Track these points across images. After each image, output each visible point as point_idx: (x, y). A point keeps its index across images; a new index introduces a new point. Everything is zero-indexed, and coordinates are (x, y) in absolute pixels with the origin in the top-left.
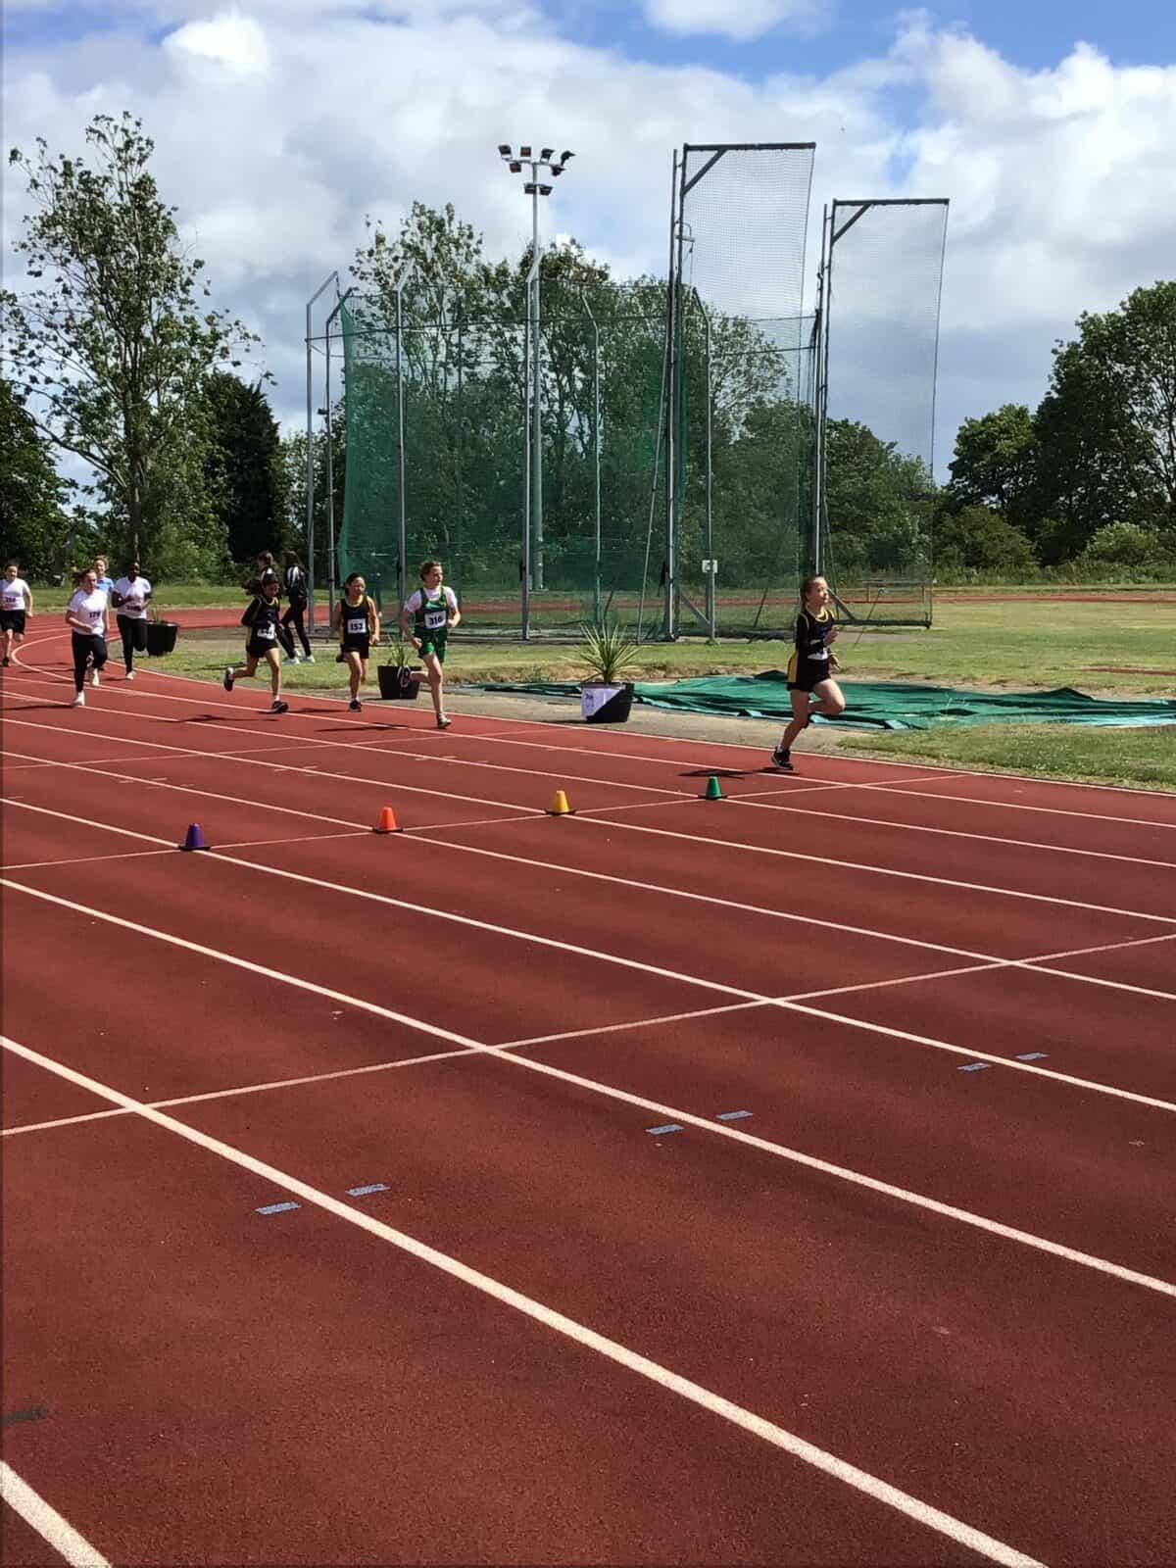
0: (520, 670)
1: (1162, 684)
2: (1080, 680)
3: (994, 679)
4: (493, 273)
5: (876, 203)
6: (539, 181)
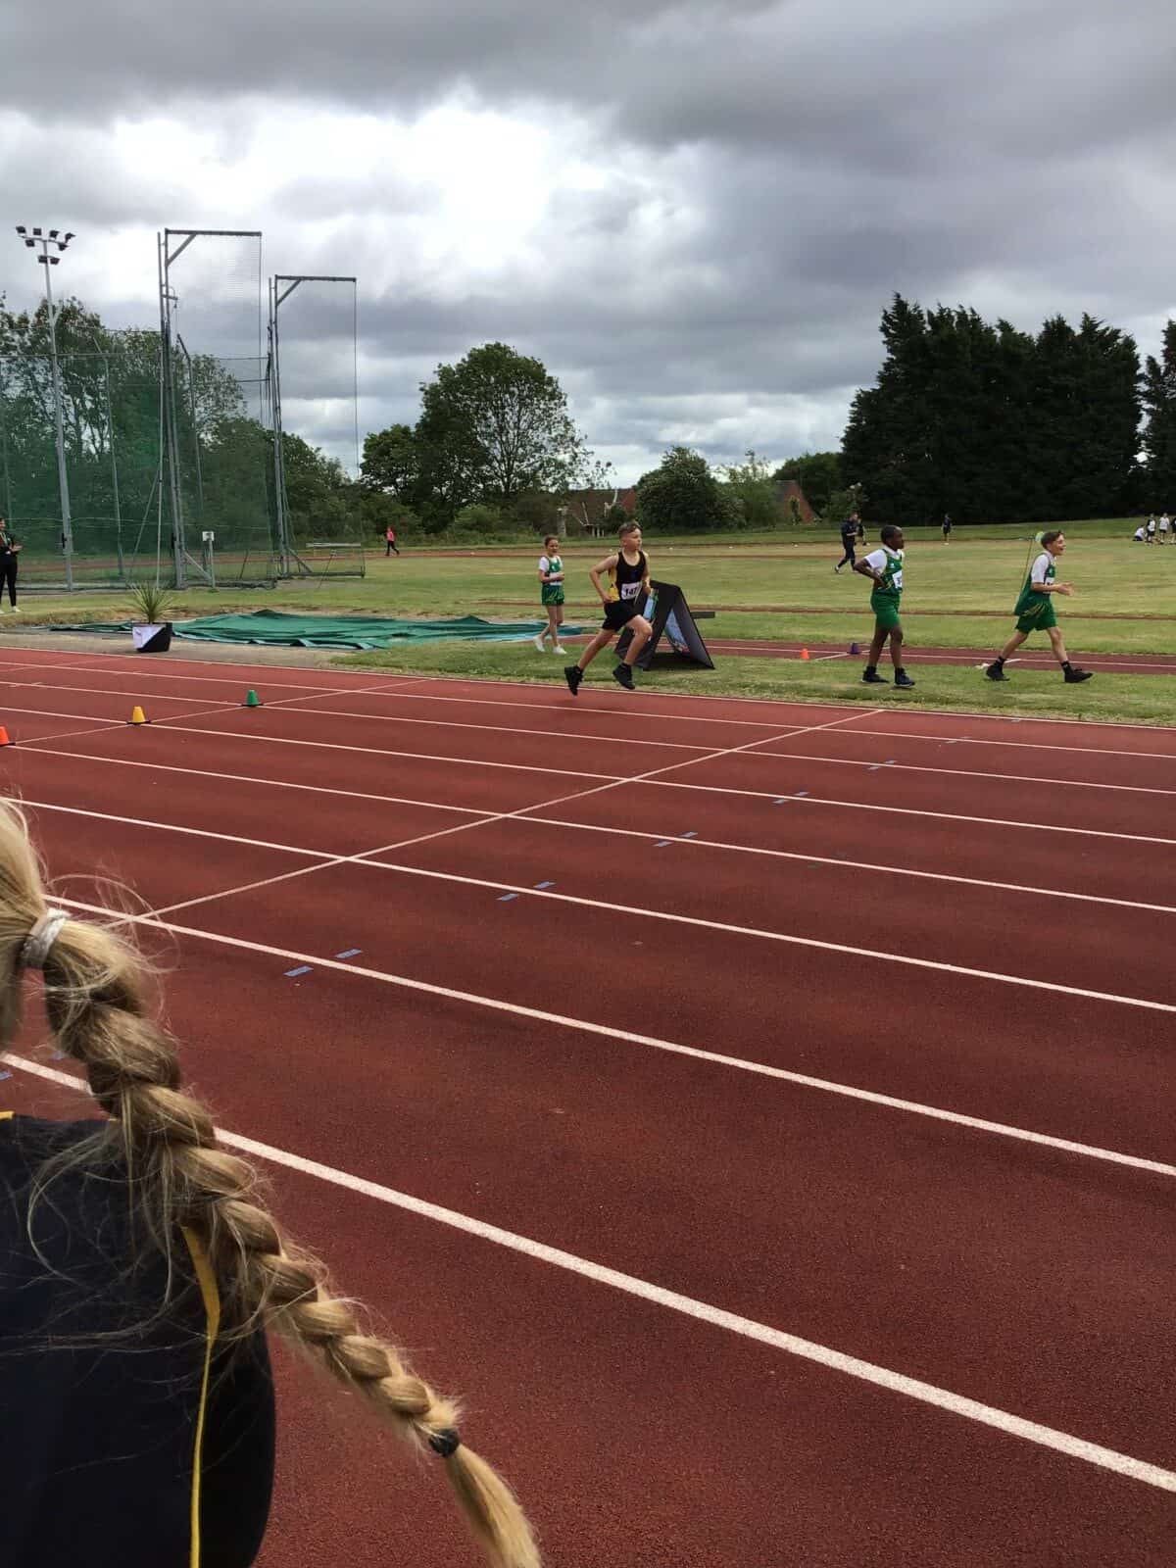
0: (74, 614)
1: (528, 612)
2: (477, 610)
3: (420, 611)
4: (15, 319)
5: (305, 278)
6: (49, 254)
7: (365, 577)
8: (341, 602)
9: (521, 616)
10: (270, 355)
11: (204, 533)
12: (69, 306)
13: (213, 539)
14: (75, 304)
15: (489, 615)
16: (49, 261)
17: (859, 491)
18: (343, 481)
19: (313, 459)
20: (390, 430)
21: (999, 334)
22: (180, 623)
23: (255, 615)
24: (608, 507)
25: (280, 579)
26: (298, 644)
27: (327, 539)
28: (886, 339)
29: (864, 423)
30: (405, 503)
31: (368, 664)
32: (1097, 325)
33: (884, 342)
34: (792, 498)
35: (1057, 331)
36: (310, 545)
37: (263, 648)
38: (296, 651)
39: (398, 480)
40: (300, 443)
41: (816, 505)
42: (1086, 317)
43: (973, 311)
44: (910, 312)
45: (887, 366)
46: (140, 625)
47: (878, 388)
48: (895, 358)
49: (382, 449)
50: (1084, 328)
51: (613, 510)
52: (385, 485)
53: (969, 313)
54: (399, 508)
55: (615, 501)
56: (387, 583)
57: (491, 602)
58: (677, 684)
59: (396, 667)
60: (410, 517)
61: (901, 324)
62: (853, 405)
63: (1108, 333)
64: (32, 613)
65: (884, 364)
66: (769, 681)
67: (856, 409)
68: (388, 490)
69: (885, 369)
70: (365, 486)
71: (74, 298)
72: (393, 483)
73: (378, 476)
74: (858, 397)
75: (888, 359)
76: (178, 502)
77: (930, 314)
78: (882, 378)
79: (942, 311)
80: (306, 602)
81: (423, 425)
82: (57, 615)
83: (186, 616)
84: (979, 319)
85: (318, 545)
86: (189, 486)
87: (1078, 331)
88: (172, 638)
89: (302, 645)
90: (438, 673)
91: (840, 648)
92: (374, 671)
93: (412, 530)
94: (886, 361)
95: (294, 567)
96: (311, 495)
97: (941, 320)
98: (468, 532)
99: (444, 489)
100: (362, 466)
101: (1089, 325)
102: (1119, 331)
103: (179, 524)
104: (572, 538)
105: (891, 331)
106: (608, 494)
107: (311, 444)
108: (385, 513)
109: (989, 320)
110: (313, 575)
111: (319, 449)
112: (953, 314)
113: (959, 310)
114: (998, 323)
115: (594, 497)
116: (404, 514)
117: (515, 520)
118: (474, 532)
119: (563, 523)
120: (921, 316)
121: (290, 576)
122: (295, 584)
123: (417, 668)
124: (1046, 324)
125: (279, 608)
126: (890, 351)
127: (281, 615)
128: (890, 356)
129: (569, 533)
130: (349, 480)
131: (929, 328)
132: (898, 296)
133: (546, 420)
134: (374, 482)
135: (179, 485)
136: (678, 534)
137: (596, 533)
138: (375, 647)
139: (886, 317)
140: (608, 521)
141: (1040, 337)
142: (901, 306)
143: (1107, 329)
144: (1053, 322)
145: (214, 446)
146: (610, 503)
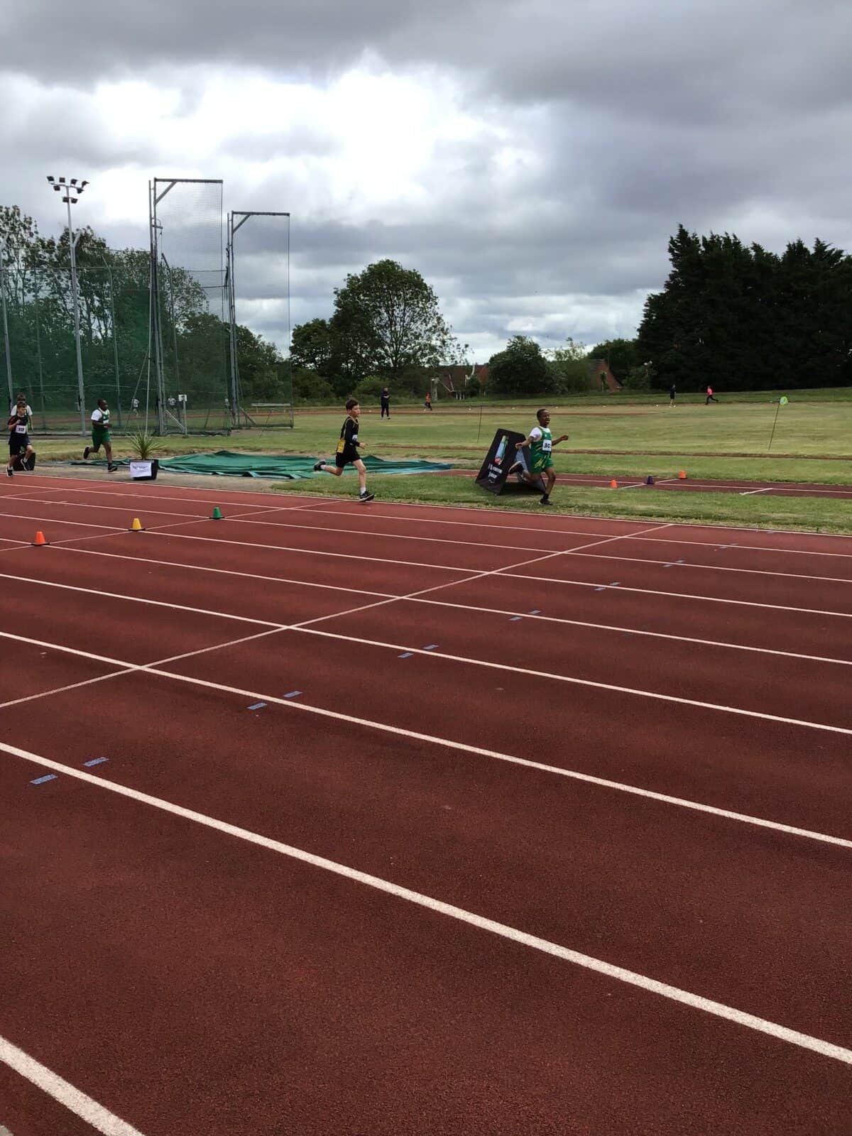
2: (375, 452)
4: (46, 243)
5: (253, 213)
6: (70, 196)
7: (294, 428)
8: (276, 446)
9: (407, 456)
10: (228, 268)
11: (180, 396)
12: (83, 232)
13: (186, 400)
14: (89, 232)
15: (383, 455)
16: (70, 200)
17: (651, 367)
18: (277, 360)
19: (256, 343)
20: (311, 323)
21: (753, 253)
22: (164, 460)
23: (216, 454)
24: (468, 378)
25: (232, 429)
26: (247, 475)
27: (266, 400)
28: (672, 258)
29: (654, 318)
30: (322, 375)
31: (298, 490)
32: (825, 247)
33: (670, 260)
34: (602, 372)
35: (796, 251)
36: (254, 405)
37: (222, 478)
38: (247, 480)
39: (317, 359)
40: (247, 333)
41: (619, 378)
42: (818, 241)
43: (735, 236)
44: (689, 238)
45: (672, 277)
46: (136, 460)
47: (664, 292)
48: (677, 270)
49: (306, 336)
50: (816, 249)
51: (472, 380)
52: (307, 362)
53: (732, 238)
54: (318, 379)
55: (473, 373)
56: (310, 432)
57: (385, 446)
58: (523, 506)
59: (318, 491)
60: (325, 385)
61: (683, 246)
62: (646, 306)
63: (834, 252)
64: (57, 452)
65: (670, 275)
66: (589, 503)
67: (648, 308)
68: (310, 366)
69: (671, 278)
70: (293, 362)
71: (89, 227)
72: (313, 361)
73: (302, 356)
74: (650, 299)
75: (673, 271)
76: (161, 373)
77: (704, 239)
78: (668, 285)
79: (713, 237)
80: (253, 446)
81: (337, 319)
82: (76, 453)
83: (167, 455)
84: (739, 242)
85: (259, 405)
86: (169, 362)
87: (812, 251)
88: (159, 471)
89: (250, 476)
90: (349, 496)
91: (639, 479)
92: (302, 494)
93: (326, 395)
94: (671, 273)
95: (243, 420)
96: (255, 369)
97: (712, 244)
98: (366, 396)
99: (349, 365)
100: (291, 348)
101: (820, 247)
102: (841, 251)
103: (162, 388)
104: (440, 401)
105: (676, 252)
106: (467, 369)
107: (255, 333)
108: (307, 382)
109: (746, 243)
110: (257, 426)
111: (260, 336)
112: (721, 239)
113: (725, 236)
114: (752, 246)
115: (458, 371)
116: (321, 383)
117: (401, 388)
118: (372, 396)
119: (436, 390)
120: (697, 241)
121: (240, 427)
122: (244, 432)
123: (333, 492)
124: (789, 246)
125: (233, 449)
126: (675, 266)
127: (234, 454)
128: (675, 269)
129: (439, 397)
130: (281, 359)
131: (703, 249)
132: (681, 226)
133: (423, 316)
134: (300, 360)
135: (162, 362)
136: (519, 397)
137: (459, 397)
138: (303, 477)
139: (672, 242)
140: (469, 388)
141: (785, 255)
142: (683, 233)
143: (833, 250)
144: (794, 244)
145: (185, 333)
146: (469, 375)
